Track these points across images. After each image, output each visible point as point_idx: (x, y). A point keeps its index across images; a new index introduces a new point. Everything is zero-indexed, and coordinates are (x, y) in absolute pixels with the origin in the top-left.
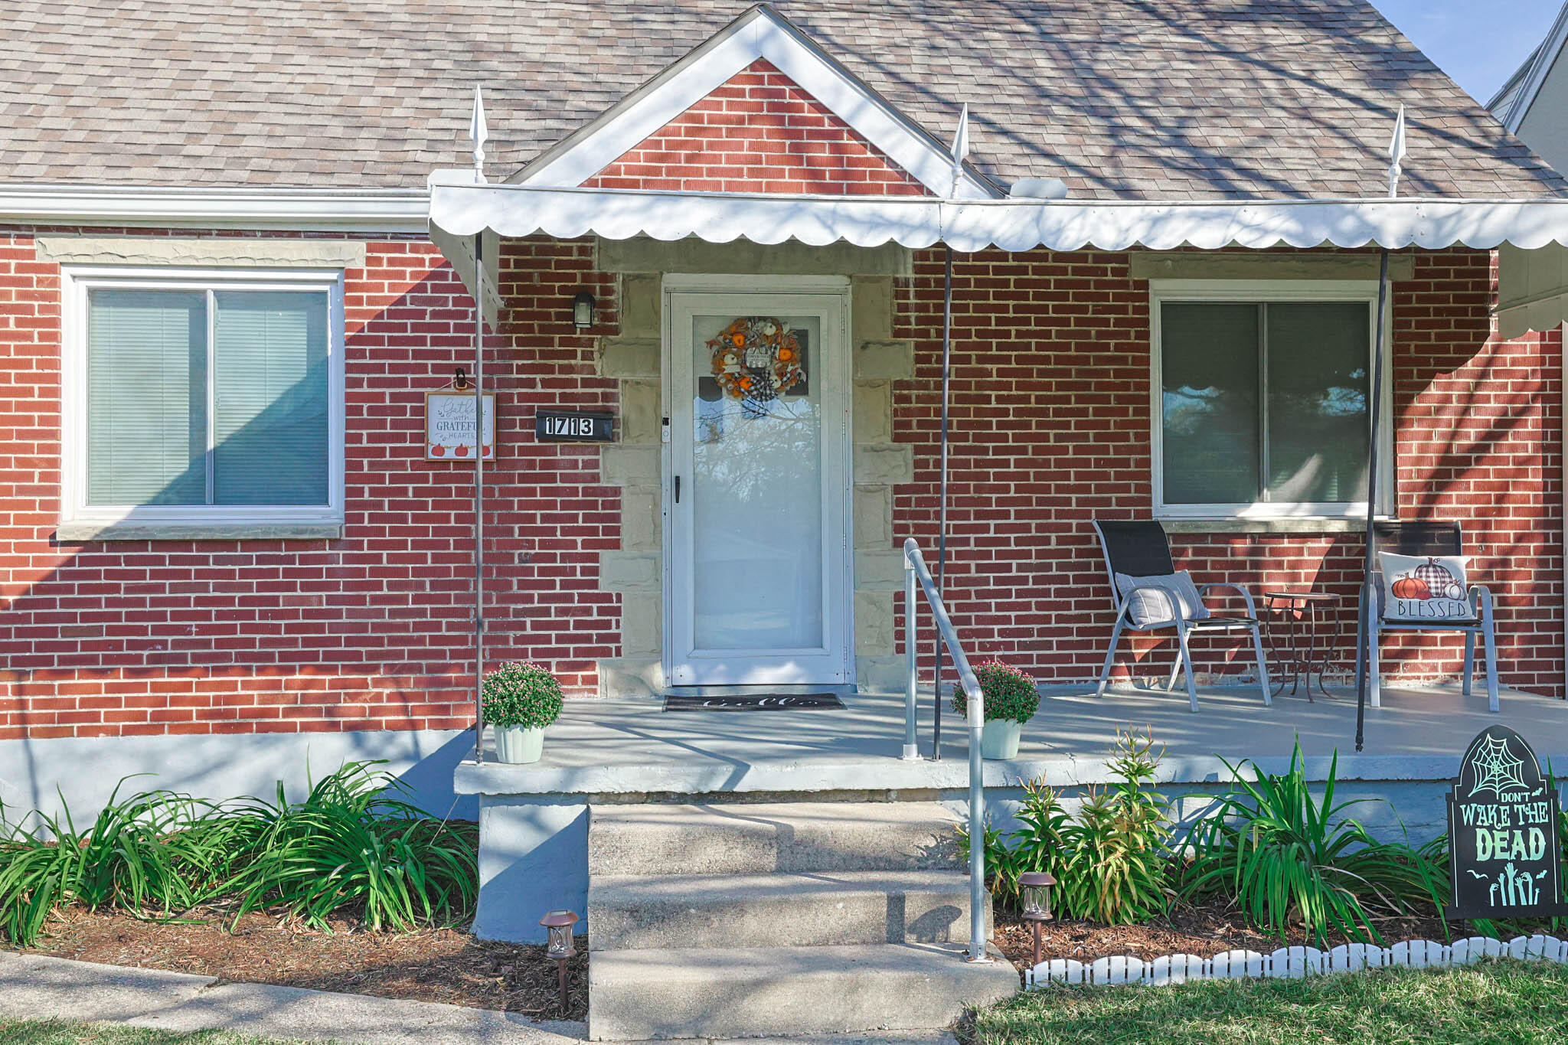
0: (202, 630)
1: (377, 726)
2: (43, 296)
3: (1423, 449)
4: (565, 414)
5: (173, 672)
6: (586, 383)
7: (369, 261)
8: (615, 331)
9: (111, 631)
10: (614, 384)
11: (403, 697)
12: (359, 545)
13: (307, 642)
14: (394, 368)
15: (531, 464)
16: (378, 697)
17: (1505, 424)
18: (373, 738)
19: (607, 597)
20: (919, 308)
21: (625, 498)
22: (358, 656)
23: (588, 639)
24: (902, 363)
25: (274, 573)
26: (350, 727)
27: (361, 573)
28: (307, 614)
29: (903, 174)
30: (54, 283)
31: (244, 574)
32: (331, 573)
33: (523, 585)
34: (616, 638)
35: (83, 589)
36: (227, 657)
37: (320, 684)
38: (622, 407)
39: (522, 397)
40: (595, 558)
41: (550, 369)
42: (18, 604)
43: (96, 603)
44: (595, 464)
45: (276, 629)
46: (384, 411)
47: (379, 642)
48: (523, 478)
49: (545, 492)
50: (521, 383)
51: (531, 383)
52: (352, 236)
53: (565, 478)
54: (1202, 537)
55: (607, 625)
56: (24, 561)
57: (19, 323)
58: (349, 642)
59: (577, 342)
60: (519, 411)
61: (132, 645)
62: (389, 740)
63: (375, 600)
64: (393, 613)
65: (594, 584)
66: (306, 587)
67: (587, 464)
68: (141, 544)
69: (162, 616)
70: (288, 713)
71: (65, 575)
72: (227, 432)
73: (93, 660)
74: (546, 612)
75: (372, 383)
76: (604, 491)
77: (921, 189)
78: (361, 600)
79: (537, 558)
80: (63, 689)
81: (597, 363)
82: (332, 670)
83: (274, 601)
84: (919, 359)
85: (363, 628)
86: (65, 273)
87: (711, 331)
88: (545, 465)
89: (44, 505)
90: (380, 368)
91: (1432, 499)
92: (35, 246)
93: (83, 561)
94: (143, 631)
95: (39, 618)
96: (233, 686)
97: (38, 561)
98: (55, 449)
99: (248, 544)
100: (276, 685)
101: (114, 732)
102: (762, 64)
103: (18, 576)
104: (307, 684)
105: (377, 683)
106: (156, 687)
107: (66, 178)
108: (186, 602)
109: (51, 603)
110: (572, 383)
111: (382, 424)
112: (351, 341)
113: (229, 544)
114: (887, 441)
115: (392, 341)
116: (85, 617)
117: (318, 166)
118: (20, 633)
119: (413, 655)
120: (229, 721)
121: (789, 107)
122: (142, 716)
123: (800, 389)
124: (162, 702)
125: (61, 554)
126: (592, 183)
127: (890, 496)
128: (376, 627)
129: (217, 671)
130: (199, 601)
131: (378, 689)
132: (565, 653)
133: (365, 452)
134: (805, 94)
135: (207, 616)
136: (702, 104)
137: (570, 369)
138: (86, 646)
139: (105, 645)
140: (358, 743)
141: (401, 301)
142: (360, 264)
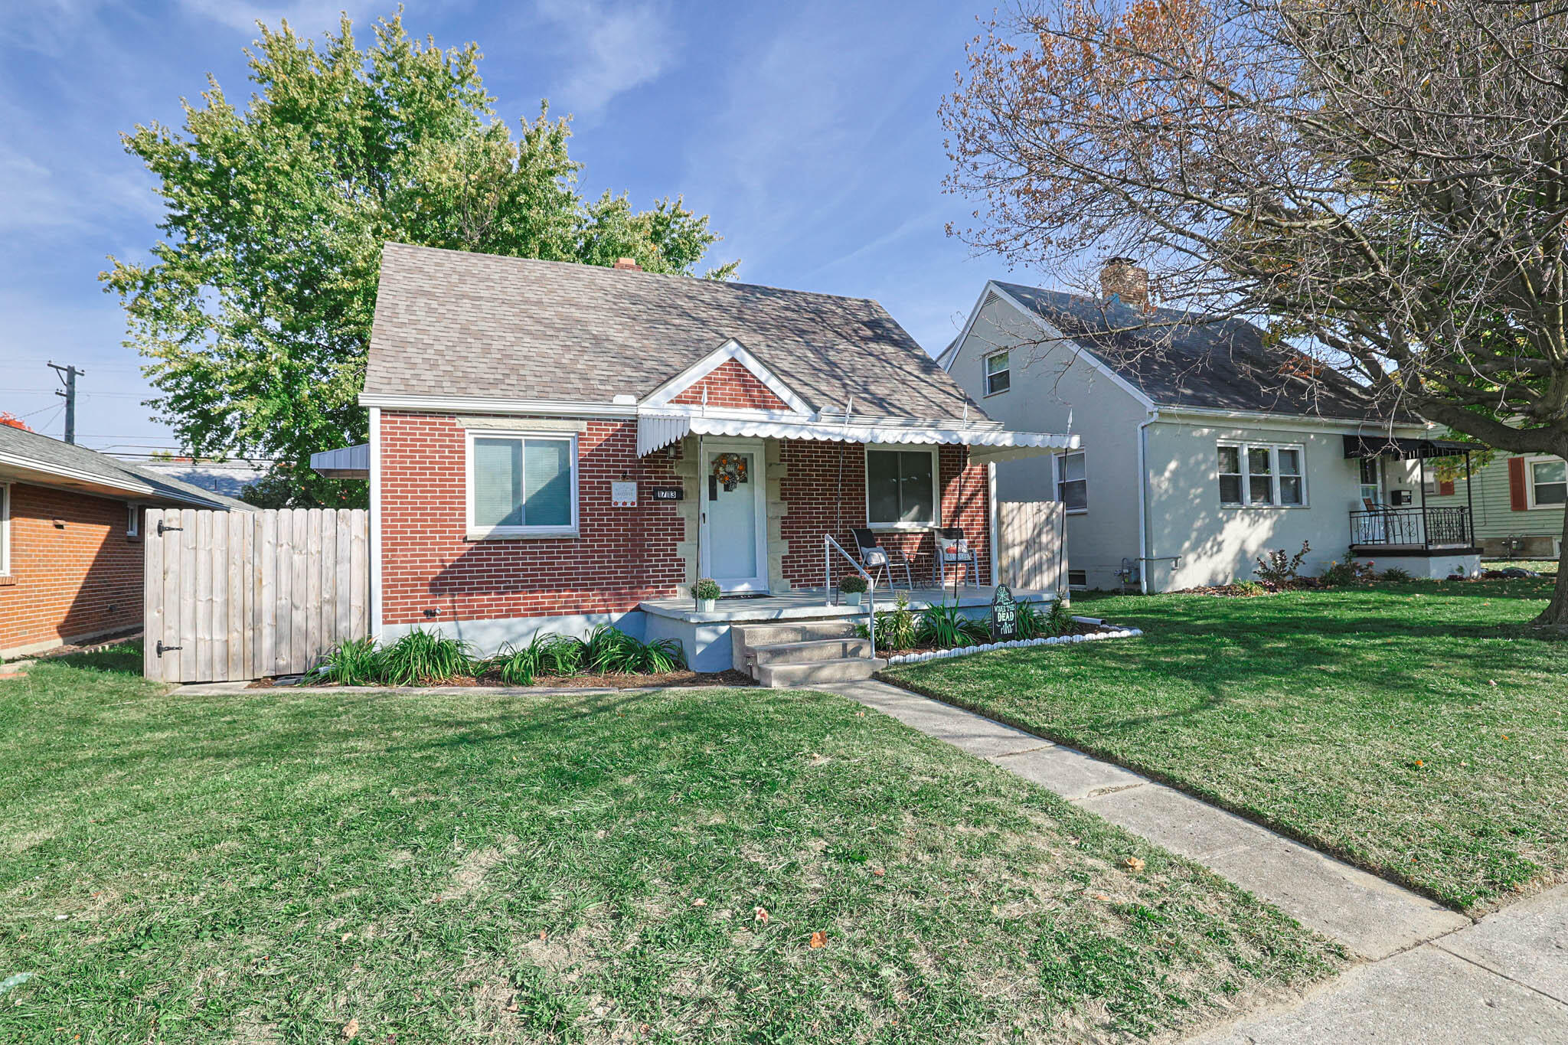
0: (525, 576)
1: (594, 612)
2: (459, 441)
3: (950, 503)
4: (664, 490)
5: (513, 593)
6: (671, 478)
7: (589, 429)
8: (682, 458)
9: (488, 577)
10: (681, 478)
11: (605, 600)
12: (586, 541)
13: (566, 580)
14: (598, 471)
15: (651, 509)
16: (594, 601)
17: (974, 495)
18: (594, 617)
19: (680, 560)
20: (790, 451)
21: (686, 522)
22: (586, 585)
23: (673, 576)
24: (783, 471)
25: (553, 552)
26: (583, 613)
27: (587, 552)
28: (566, 569)
29: (782, 402)
30: (464, 436)
31: (541, 553)
32: (575, 552)
33: (648, 556)
34: (683, 575)
35: (477, 560)
36: (535, 586)
37: (572, 596)
38: (684, 486)
39: (647, 483)
40: (675, 545)
41: (658, 472)
42: (450, 567)
43: (482, 565)
44: (674, 509)
45: (554, 575)
46: (595, 488)
47: (594, 579)
48: (648, 514)
49: (656, 519)
50: (647, 477)
51: (651, 478)
52: (582, 419)
53: (664, 514)
54: (883, 534)
55: (680, 570)
56: (453, 549)
57: (450, 452)
58: (583, 579)
59: (668, 462)
60: (646, 488)
61: (497, 582)
62: (600, 618)
63: (592, 562)
64: (599, 568)
65: (675, 555)
66: (565, 558)
67: (672, 509)
68: (500, 542)
69: (509, 570)
70: (559, 608)
71: (469, 554)
72: (530, 495)
73: (482, 589)
74: (657, 566)
75: (590, 477)
76: (678, 519)
77: (788, 407)
78: (587, 563)
79: (654, 545)
80: (469, 601)
81: (674, 470)
82: (576, 590)
83: (553, 564)
84: (789, 470)
85: (588, 573)
86: (467, 431)
87: (713, 459)
88: (656, 509)
89: (460, 526)
90: (593, 471)
91: (953, 521)
92: (456, 421)
93: (477, 549)
94: (501, 576)
95: (459, 572)
96: (537, 598)
97: (458, 549)
98: (464, 503)
99: (542, 541)
100: (554, 597)
101: (490, 617)
102: (733, 359)
103: (450, 555)
104: (569, 596)
105: (594, 595)
106: (506, 599)
107: (464, 393)
108: (518, 564)
109: (464, 566)
110: (666, 478)
111: (594, 493)
112: (581, 460)
113: (535, 541)
114: (779, 500)
115: (597, 461)
116: (477, 571)
117: (561, 390)
118: (451, 578)
119: (607, 584)
120: (536, 611)
121: (743, 376)
122: (502, 611)
123: (745, 480)
124: (509, 605)
125: (467, 545)
126: (672, 402)
127: (780, 520)
128: (593, 573)
129: (531, 592)
130: (523, 564)
131: (594, 598)
132: (665, 581)
133: (587, 504)
134: (748, 372)
135: (526, 570)
136: (712, 373)
137: (665, 472)
138: (478, 583)
139: (486, 583)
140: (588, 619)
141: (601, 445)
142: (585, 430)
